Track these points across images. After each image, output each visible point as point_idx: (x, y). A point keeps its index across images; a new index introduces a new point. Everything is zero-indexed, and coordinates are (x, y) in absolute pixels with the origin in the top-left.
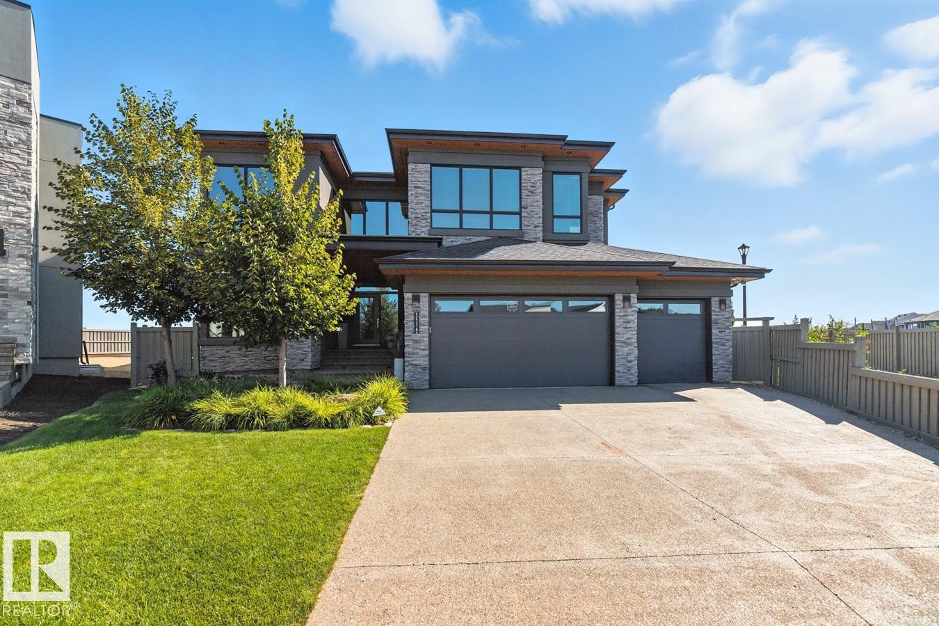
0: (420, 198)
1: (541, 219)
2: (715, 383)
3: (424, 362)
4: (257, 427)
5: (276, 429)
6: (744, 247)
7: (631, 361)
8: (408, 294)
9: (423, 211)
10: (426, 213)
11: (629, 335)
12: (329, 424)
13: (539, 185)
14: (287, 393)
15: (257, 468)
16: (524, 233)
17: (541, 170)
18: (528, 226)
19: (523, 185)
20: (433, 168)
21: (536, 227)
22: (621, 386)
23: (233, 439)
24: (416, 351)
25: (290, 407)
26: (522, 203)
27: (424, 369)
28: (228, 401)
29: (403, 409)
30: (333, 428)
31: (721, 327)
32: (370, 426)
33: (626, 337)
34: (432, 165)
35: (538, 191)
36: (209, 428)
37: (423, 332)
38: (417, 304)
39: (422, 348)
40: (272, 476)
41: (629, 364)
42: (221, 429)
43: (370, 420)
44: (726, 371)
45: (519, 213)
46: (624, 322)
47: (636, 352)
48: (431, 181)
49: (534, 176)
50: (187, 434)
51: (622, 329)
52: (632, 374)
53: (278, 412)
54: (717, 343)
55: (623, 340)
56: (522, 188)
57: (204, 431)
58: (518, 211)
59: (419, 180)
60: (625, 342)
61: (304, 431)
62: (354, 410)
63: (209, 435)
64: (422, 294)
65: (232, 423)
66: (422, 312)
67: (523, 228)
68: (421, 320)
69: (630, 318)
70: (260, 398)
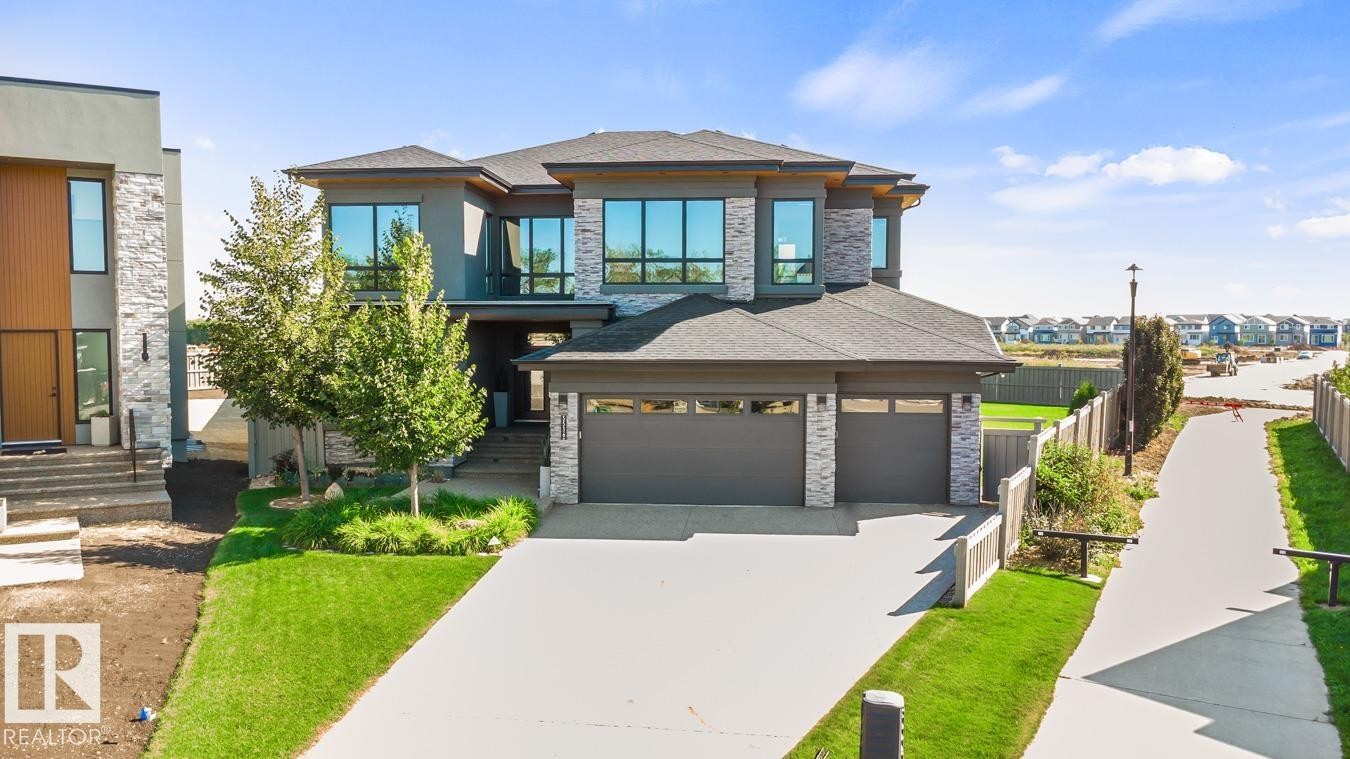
0: (589, 245)
1: (753, 268)
2: (953, 505)
3: (573, 473)
4: (392, 551)
5: (407, 554)
6: (1133, 268)
7: (825, 478)
8: (554, 394)
9: (592, 261)
10: (597, 264)
11: (824, 445)
12: (451, 552)
13: (751, 221)
14: (417, 518)
15: (390, 587)
16: (727, 288)
17: (753, 200)
18: (734, 277)
19: (727, 222)
20: (607, 203)
21: (744, 279)
22: (812, 508)
23: (372, 562)
24: (564, 460)
25: (418, 533)
26: (727, 246)
27: (572, 480)
28: (367, 525)
29: (524, 533)
30: (453, 555)
31: (964, 431)
32: (485, 554)
33: (819, 447)
34: (605, 200)
35: (749, 229)
36: (354, 551)
37: (572, 438)
38: (565, 406)
39: (571, 456)
40: (400, 593)
41: (824, 482)
42: (363, 552)
43: (487, 549)
44: (971, 491)
45: (723, 260)
46: (818, 429)
47: (834, 465)
48: (604, 222)
49: (744, 208)
50: (338, 556)
51: (815, 438)
52: (826, 494)
53: (408, 538)
54: (957, 453)
55: (816, 451)
56: (727, 226)
57: (349, 553)
58: (722, 257)
59: (589, 220)
60: (819, 454)
61: (428, 557)
62: (472, 539)
63: (354, 557)
64: (570, 394)
65: (371, 547)
66: (570, 415)
67: (727, 280)
68: (569, 424)
69: (825, 424)
70: (393, 522)
